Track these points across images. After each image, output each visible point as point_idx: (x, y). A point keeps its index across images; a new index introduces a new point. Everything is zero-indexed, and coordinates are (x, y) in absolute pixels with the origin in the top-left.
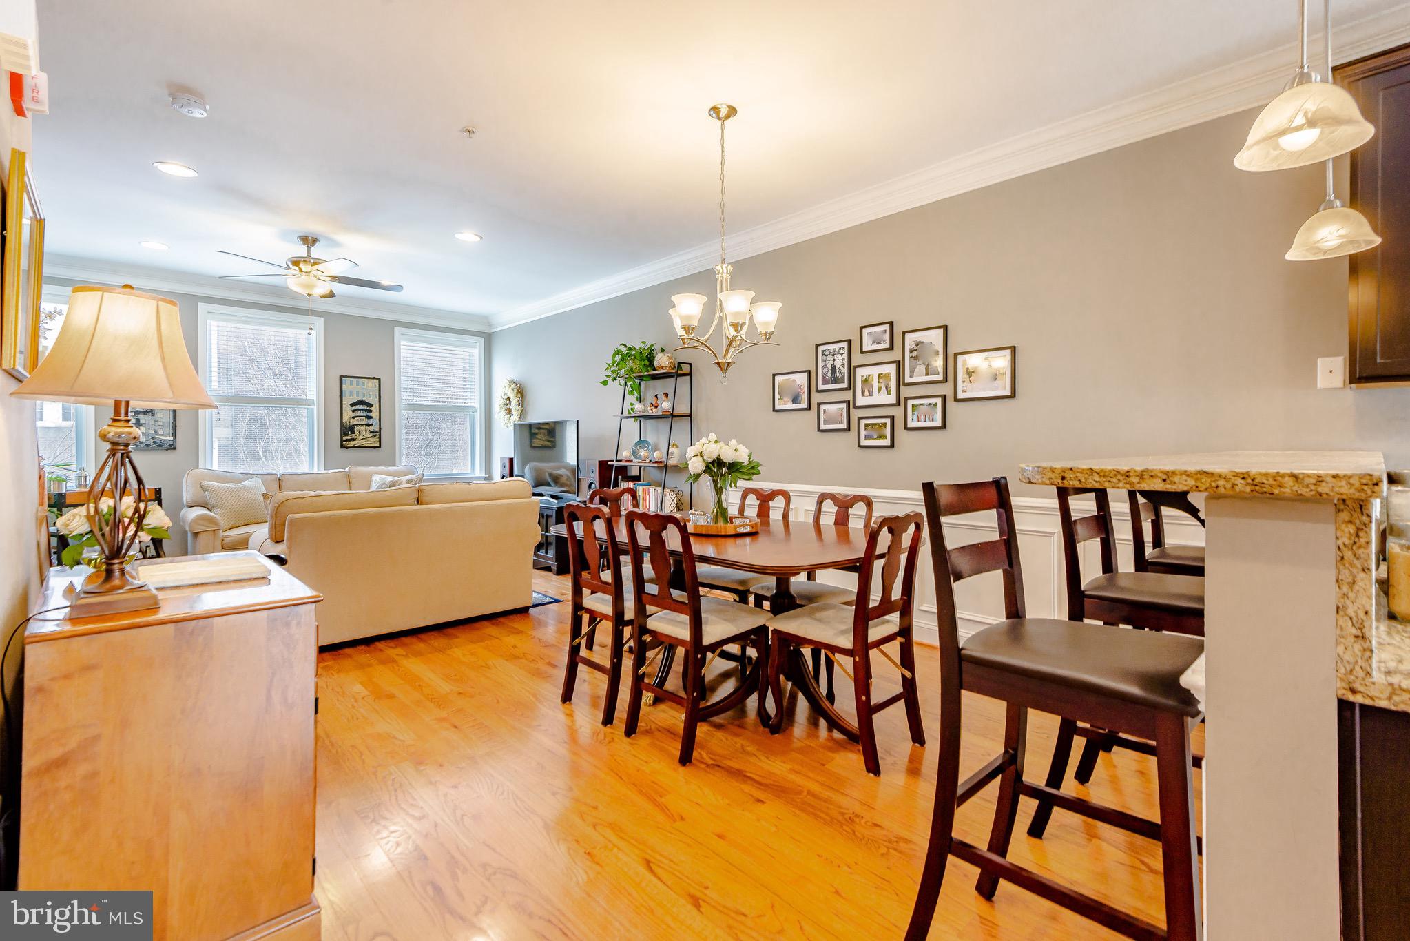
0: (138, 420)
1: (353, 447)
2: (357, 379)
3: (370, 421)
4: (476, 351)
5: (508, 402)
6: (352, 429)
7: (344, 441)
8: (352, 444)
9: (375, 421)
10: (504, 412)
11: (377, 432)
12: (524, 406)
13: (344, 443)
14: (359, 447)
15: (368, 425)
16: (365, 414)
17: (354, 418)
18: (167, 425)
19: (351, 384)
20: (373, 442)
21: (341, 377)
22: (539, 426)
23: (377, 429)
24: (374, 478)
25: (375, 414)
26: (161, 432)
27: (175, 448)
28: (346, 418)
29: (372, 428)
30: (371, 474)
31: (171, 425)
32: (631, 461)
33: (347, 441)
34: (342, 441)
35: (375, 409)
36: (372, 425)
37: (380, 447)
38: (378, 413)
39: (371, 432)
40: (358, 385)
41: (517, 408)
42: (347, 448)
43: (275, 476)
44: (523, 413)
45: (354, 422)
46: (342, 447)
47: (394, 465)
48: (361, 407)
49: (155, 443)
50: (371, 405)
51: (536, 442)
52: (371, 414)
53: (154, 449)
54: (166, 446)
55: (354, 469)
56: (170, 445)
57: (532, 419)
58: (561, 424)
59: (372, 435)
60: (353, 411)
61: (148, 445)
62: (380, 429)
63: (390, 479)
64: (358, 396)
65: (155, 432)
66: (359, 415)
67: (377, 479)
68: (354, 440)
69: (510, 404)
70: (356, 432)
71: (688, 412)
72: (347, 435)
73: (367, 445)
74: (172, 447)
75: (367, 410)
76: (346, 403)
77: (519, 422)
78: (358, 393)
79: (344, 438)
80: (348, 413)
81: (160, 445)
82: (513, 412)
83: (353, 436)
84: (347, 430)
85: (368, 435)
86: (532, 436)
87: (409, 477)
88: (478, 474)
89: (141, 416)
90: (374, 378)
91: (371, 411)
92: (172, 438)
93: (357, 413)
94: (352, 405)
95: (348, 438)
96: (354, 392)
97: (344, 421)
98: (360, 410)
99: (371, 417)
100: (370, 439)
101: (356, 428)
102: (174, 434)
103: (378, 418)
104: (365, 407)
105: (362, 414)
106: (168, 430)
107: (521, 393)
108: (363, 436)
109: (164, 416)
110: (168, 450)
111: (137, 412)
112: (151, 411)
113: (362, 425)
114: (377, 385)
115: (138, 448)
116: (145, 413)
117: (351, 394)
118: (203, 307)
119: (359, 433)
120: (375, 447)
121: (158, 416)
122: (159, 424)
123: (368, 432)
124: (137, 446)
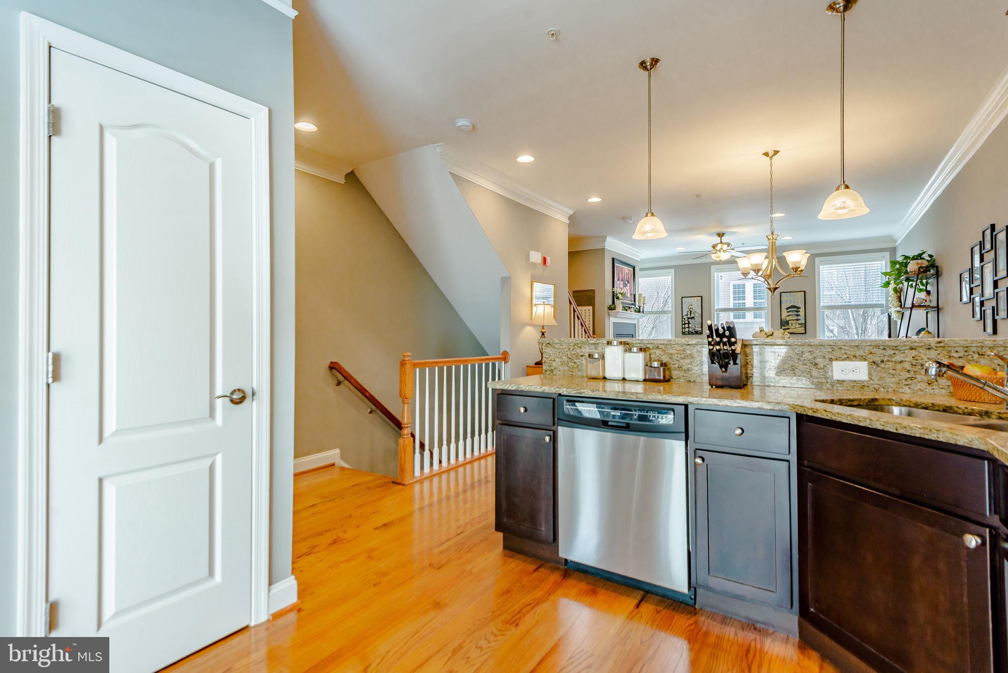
0: (689, 322)
1: (789, 333)
2: (790, 293)
3: (800, 318)
4: (883, 263)
6: (787, 323)
9: (802, 317)
11: (803, 324)
14: (791, 333)
15: (797, 320)
16: (796, 313)
17: (788, 316)
18: (699, 323)
19: (787, 296)
20: (802, 330)
21: (781, 293)
23: (803, 322)
25: (802, 313)
26: (697, 327)
27: (702, 334)
28: (783, 316)
29: (800, 322)
31: (701, 323)
35: (802, 310)
36: (800, 320)
37: (805, 333)
38: (804, 313)
39: (799, 324)
40: (791, 296)
45: (788, 318)
48: (793, 309)
49: (695, 331)
50: (800, 308)
52: (799, 313)
53: (694, 334)
56: (700, 332)
59: (800, 326)
60: (788, 312)
61: (692, 332)
62: (805, 322)
64: (791, 303)
65: (695, 326)
68: (789, 329)
70: (790, 324)
72: (784, 326)
73: (796, 332)
75: (796, 311)
76: (784, 307)
78: (791, 301)
79: (783, 328)
80: (785, 314)
81: (697, 333)
83: (788, 327)
84: (784, 323)
85: (798, 326)
89: (689, 320)
90: (801, 291)
91: (799, 311)
93: (790, 313)
94: (787, 309)
95: (785, 328)
96: (788, 301)
97: (782, 318)
98: (792, 311)
99: (799, 315)
100: (799, 328)
101: (790, 322)
102: (702, 328)
103: (804, 315)
104: (795, 309)
105: (793, 314)
106: (700, 326)
108: (795, 327)
109: (698, 319)
110: (699, 334)
111: (688, 318)
112: (693, 317)
113: (794, 320)
114: (803, 295)
115: (689, 334)
116: (691, 318)
117: (786, 302)
118: (712, 267)
119: (792, 325)
120: (803, 333)
121: (696, 319)
122: (696, 323)
123: (797, 324)
124: (688, 332)
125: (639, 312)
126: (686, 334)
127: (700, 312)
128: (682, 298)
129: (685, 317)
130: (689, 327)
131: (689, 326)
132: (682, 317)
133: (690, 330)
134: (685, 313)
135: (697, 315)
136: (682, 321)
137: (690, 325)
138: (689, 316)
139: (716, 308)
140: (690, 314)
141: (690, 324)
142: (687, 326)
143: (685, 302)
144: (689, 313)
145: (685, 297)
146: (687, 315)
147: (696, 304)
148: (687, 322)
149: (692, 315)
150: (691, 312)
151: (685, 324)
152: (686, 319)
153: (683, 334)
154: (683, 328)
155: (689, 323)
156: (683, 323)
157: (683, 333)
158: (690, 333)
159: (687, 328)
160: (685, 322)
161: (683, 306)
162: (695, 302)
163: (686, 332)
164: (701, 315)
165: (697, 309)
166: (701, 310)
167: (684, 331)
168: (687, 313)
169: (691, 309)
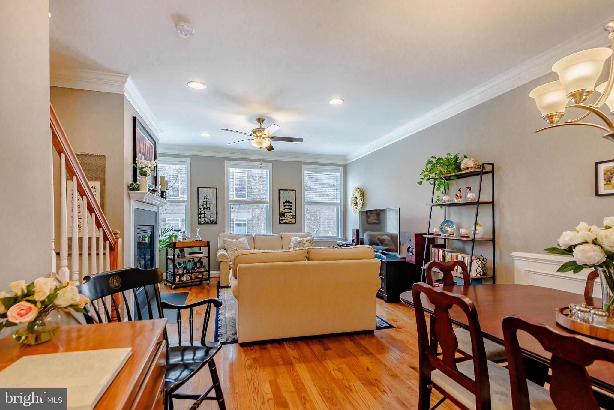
0: (204, 211)
1: (284, 223)
2: (285, 191)
3: (291, 211)
4: (339, 174)
5: (355, 199)
6: (284, 214)
7: (281, 220)
8: (283, 221)
9: (293, 211)
10: (353, 205)
11: (294, 216)
12: (365, 201)
13: (280, 221)
14: (286, 223)
15: (290, 212)
17: (284, 209)
18: (214, 213)
19: (283, 193)
20: (293, 220)
21: (279, 190)
22: (371, 212)
23: (294, 214)
24: (292, 238)
25: (293, 207)
26: (212, 217)
27: (217, 223)
28: (281, 209)
29: (292, 214)
30: (291, 236)
31: (216, 213)
32: (440, 235)
33: (282, 220)
34: (279, 220)
35: (293, 205)
36: (292, 212)
37: (295, 223)
39: (292, 216)
40: (286, 193)
41: (361, 202)
42: (282, 223)
43: (252, 237)
44: (363, 205)
45: (285, 211)
46: (280, 223)
47: (301, 232)
48: (287, 204)
49: (210, 221)
50: (292, 203)
51: (370, 221)
52: (292, 207)
53: (210, 223)
54: (214, 222)
55: (284, 233)
56: (216, 222)
57: (368, 208)
58: (383, 210)
59: (292, 217)
60: (284, 206)
61: (208, 222)
63: (299, 239)
64: (286, 199)
65: (210, 216)
67: (293, 238)
68: (284, 219)
69: (356, 200)
70: (285, 216)
71: (491, 200)
72: (282, 217)
73: (290, 222)
74: (216, 223)
76: (282, 201)
77: (362, 210)
78: (286, 197)
79: (281, 219)
80: (282, 207)
81: (212, 222)
82: (358, 204)
83: (284, 218)
84: (282, 215)
85: (291, 217)
86: (368, 217)
87: (307, 238)
88: (340, 237)
89: (205, 210)
90: (293, 190)
91: (291, 206)
92: (216, 219)
93: (286, 207)
94: (284, 203)
95: (282, 218)
97: (280, 211)
98: (287, 205)
99: (292, 209)
100: (291, 219)
101: (286, 214)
102: (217, 218)
103: (295, 209)
104: (289, 204)
105: (288, 207)
106: (215, 216)
107: (363, 194)
108: (288, 218)
109: (213, 210)
110: (214, 224)
111: (204, 208)
112: (209, 208)
113: (288, 212)
114: (294, 193)
115: (204, 223)
116: (207, 208)
117: (283, 198)
118: (227, 162)
119: (287, 216)
120: (293, 223)
121: (212, 209)
122: (212, 213)
123: (290, 216)
124: (204, 222)
127: (215, 203)
128: (198, 188)
129: (201, 207)
130: (204, 217)
131: (204, 216)
132: (198, 207)
133: (206, 219)
134: (201, 203)
135: (212, 205)
136: (198, 211)
137: (206, 215)
138: (205, 206)
139: (229, 200)
140: (206, 204)
141: (206, 214)
142: (203, 215)
143: (201, 192)
144: (205, 204)
145: (201, 188)
146: (203, 205)
148: (203, 212)
149: (208, 206)
150: (207, 202)
151: (201, 214)
153: (198, 224)
154: (198, 218)
155: (205, 213)
156: (199, 212)
157: (199, 223)
158: (206, 223)
159: (203, 217)
160: (201, 212)
161: (199, 196)
162: (210, 193)
163: (202, 221)
164: (216, 206)
165: (213, 200)
166: (216, 201)
167: (199, 221)
168: (203, 203)
169: (207, 200)
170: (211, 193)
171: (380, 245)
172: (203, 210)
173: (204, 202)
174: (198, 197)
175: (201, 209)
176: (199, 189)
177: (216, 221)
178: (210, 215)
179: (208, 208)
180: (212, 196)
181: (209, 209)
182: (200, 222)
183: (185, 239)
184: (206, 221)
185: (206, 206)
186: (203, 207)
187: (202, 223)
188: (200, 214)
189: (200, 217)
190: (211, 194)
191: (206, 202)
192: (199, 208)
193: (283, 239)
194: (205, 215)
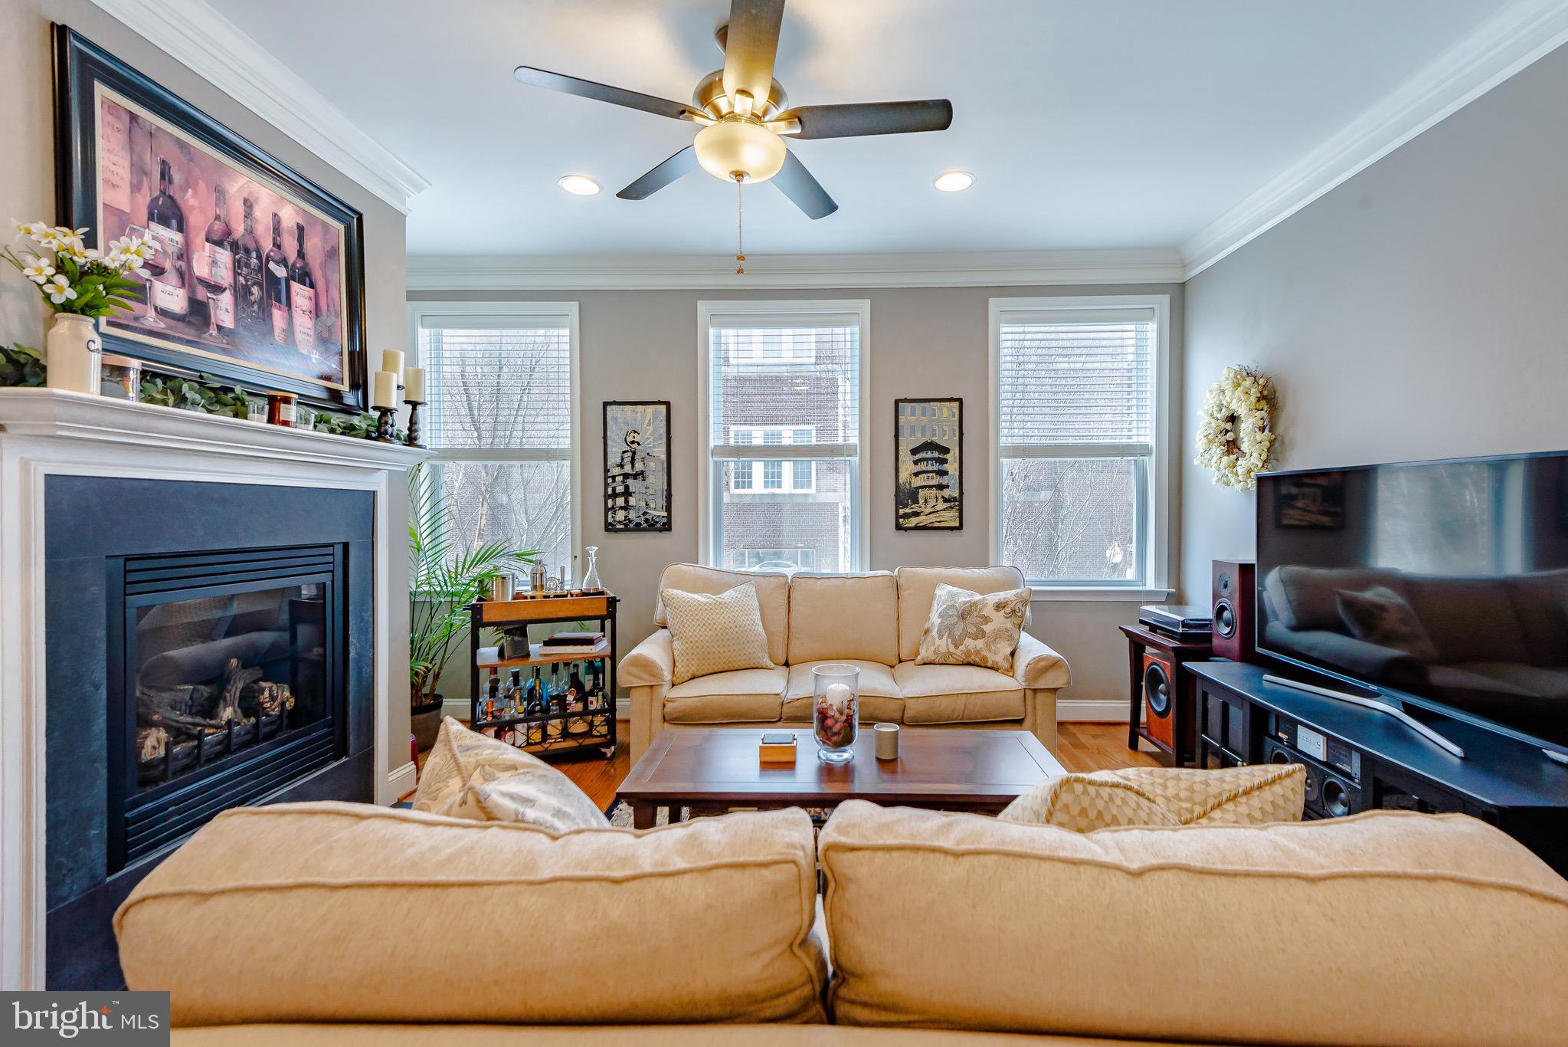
0: (627, 487)
1: (917, 528)
2: (922, 404)
3: (944, 480)
4: (1151, 328)
5: (1229, 426)
6: (913, 495)
7: (901, 517)
8: (913, 522)
9: (952, 480)
10: (1217, 451)
11: (955, 499)
12: (1280, 428)
13: (901, 520)
14: (925, 528)
15: (941, 487)
16: (936, 467)
17: (916, 474)
18: (660, 493)
19: (913, 414)
20: (950, 518)
21: (897, 402)
22: (1300, 479)
23: (956, 494)
24: (938, 592)
25: (952, 467)
26: (652, 505)
27: (669, 529)
28: (904, 476)
29: (946, 493)
30: (933, 584)
31: (665, 493)
33: (906, 516)
34: (898, 517)
35: (952, 457)
36: (947, 487)
37: (960, 527)
38: (957, 465)
39: (946, 500)
40: (924, 414)
41: (1259, 436)
42: (907, 529)
43: (782, 582)
44: (1273, 451)
45: (918, 482)
46: (899, 527)
47: (985, 564)
48: (929, 455)
49: (646, 520)
50: (946, 451)
51: (1292, 516)
52: (946, 467)
53: (644, 530)
54: (659, 525)
55: (909, 570)
56: (664, 524)
57: (1297, 462)
58: (1366, 474)
59: (948, 505)
60: (916, 463)
61: (638, 525)
62: (961, 493)
63: (965, 596)
64: (923, 435)
65: (647, 504)
66: (925, 469)
67: (943, 591)
68: (917, 514)
69: (1236, 431)
70: (921, 501)
72: (906, 506)
73: (938, 525)
74: (667, 527)
75: (938, 460)
76: (907, 443)
77: (1265, 472)
78: (923, 428)
79: (901, 512)
80: (907, 467)
81: (652, 526)
82: (1245, 447)
83: (915, 508)
84: (906, 497)
85: (941, 505)
86: (1284, 502)
87: (1003, 595)
88: (1151, 585)
89: (630, 482)
90: (951, 400)
91: (945, 461)
92: (665, 514)
93: (922, 467)
94: (914, 452)
95: (908, 511)
96: (918, 426)
97: (901, 481)
98: (928, 460)
99: (946, 473)
100: (943, 513)
101: (922, 494)
102: (669, 509)
103: (958, 473)
104: (936, 454)
105: (930, 468)
106: (662, 502)
107: (1269, 399)
108: (932, 508)
109: (656, 480)
110: (660, 531)
111: (626, 476)
112: (642, 473)
113: (930, 487)
114: (957, 413)
115: (626, 529)
116: (635, 476)
117: (913, 432)
118: (704, 308)
119: (926, 501)
120: (952, 529)
121: (651, 479)
122: (651, 491)
123: (940, 500)
124: (626, 525)
125: (380, 432)
126: (617, 531)
127: (664, 457)
128: (606, 404)
129: (616, 471)
130: (625, 508)
131: (627, 501)
132: (606, 470)
133: (632, 515)
134: (614, 459)
135: (652, 465)
136: (606, 485)
137: (632, 501)
138: (628, 469)
139: (712, 445)
140: (633, 462)
141: (630, 494)
142: (620, 501)
143: (615, 419)
144: (628, 460)
145: (615, 403)
146: (621, 466)
147: (651, 428)
148: (620, 489)
149: (639, 466)
150: (634, 453)
151: (615, 495)
152: (619, 479)
153: (607, 530)
154: (607, 510)
155: (627, 493)
156: (610, 491)
157: (609, 527)
158: (630, 527)
159: (622, 508)
160: (614, 489)
161: (608, 433)
162: (646, 422)
163: (619, 522)
164: (665, 466)
165: (654, 447)
166: (664, 449)
167: (610, 520)
168: (623, 459)
169: (636, 445)
170: (649, 421)
171: (1356, 632)
172: (623, 482)
173: (626, 455)
174: (605, 438)
175: (614, 478)
176: (609, 408)
177: (665, 520)
178: (646, 499)
179: (639, 474)
180: (653, 433)
181: (643, 477)
182: (610, 524)
183: (542, 586)
184: (630, 521)
185: (633, 466)
186: (623, 472)
187: (619, 526)
188: (610, 496)
189: (613, 507)
190: (649, 424)
191: (630, 454)
192: (609, 474)
193: (904, 594)
194: (630, 498)
